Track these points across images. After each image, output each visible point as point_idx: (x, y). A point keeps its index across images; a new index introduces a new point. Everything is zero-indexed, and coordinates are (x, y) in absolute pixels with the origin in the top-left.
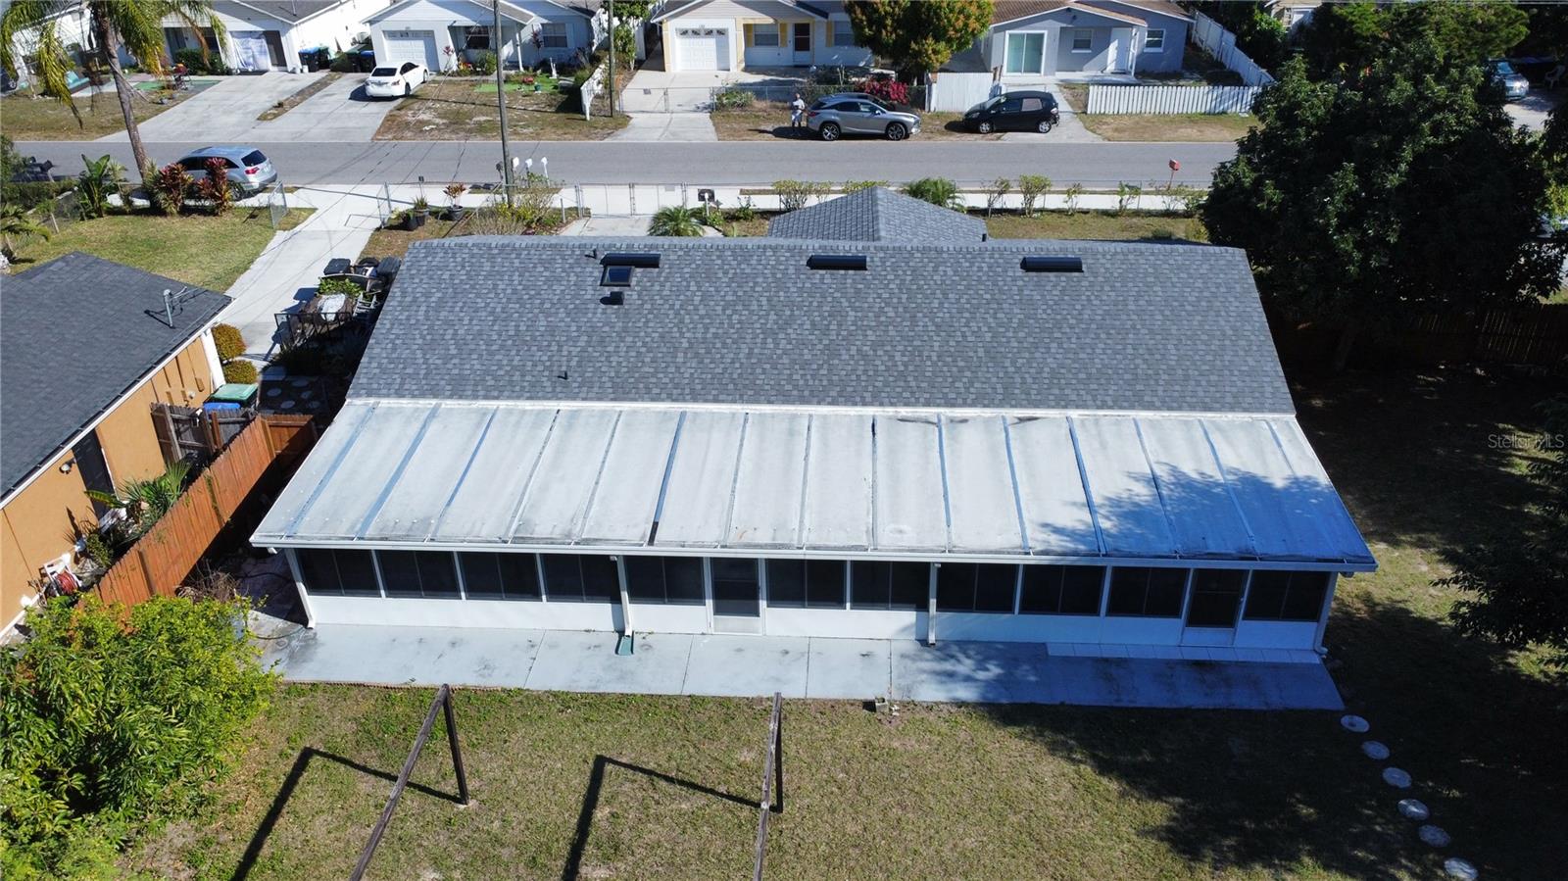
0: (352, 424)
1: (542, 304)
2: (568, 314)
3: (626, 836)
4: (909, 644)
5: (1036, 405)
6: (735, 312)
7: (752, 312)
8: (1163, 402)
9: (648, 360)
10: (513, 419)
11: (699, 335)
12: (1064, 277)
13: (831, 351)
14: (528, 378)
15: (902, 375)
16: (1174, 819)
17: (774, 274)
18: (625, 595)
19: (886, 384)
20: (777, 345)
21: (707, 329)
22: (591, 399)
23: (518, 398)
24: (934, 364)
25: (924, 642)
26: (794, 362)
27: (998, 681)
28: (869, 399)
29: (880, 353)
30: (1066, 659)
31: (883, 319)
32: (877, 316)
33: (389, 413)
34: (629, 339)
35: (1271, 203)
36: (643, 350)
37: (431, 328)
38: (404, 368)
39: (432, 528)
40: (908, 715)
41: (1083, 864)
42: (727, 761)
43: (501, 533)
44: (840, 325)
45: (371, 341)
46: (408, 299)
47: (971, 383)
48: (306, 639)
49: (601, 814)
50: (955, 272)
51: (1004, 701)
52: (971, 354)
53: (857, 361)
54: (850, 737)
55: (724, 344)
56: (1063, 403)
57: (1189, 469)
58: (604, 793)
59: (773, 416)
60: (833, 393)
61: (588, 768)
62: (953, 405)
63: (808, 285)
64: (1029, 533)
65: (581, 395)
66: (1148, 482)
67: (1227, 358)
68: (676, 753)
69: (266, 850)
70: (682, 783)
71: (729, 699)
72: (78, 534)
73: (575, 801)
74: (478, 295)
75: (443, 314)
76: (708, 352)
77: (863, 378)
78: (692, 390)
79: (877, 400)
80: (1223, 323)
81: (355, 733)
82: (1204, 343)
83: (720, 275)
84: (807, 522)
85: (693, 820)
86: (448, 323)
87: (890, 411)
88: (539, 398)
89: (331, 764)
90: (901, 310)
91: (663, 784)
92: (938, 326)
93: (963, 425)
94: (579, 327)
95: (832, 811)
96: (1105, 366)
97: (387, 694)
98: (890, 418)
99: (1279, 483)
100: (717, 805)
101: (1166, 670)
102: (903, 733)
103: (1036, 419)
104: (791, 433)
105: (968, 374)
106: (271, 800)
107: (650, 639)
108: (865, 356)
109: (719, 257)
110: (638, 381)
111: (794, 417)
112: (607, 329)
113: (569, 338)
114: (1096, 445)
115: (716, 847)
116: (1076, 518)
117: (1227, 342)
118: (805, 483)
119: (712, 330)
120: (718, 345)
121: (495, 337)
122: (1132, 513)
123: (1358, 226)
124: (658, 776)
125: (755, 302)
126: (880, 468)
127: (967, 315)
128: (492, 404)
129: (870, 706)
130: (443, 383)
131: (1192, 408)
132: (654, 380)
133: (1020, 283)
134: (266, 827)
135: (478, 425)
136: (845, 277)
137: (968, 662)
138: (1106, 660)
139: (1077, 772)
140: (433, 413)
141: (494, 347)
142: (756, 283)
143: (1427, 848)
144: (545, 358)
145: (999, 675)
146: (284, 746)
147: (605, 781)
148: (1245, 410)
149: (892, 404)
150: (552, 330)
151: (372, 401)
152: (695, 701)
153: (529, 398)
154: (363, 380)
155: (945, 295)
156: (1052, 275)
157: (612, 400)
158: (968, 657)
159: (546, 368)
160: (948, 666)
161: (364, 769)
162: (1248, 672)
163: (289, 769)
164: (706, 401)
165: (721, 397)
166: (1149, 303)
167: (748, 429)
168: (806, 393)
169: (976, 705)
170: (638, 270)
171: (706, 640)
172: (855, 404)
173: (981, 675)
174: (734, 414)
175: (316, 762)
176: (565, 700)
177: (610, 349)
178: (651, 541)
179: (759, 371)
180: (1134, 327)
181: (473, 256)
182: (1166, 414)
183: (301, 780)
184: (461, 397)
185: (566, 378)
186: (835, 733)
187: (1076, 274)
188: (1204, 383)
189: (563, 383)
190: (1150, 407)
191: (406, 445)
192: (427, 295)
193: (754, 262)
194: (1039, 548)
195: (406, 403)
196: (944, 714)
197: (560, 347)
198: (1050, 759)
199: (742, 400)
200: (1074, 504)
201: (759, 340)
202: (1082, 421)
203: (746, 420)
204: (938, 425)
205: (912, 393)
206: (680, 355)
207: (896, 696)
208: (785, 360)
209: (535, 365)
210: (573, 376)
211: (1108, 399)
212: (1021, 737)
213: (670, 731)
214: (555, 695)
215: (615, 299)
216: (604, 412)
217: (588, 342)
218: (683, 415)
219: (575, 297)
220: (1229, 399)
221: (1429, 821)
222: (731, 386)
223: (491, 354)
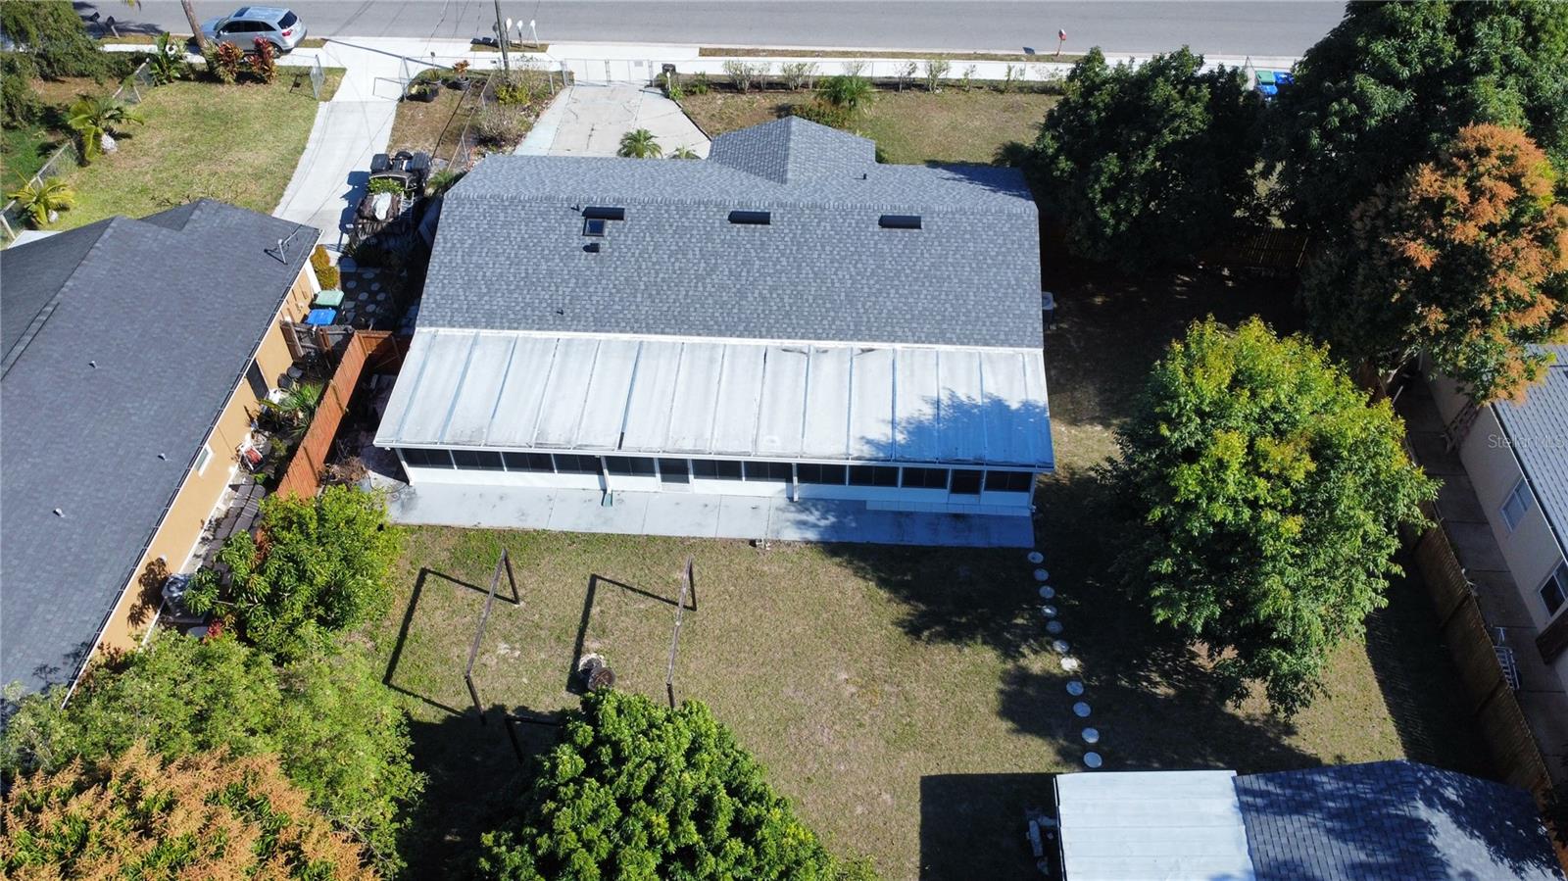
0: (422, 350)
1: (543, 250)
2: (561, 260)
3: (609, 624)
4: (782, 501)
5: (874, 339)
6: (677, 259)
7: (688, 260)
8: (958, 338)
9: (617, 299)
10: (529, 346)
11: (652, 280)
12: (908, 232)
13: (741, 294)
14: (537, 313)
15: (788, 315)
16: (913, 615)
17: (705, 227)
18: (606, 471)
19: (777, 322)
20: (705, 288)
21: (657, 273)
22: (580, 331)
23: (531, 329)
24: (810, 306)
25: (791, 499)
26: (716, 303)
27: (833, 526)
28: (764, 333)
29: (774, 296)
30: (877, 512)
31: (778, 267)
32: (775, 265)
33: (447, 338)
34: (604, 282)
35: (1063, 171)
36: (614, 291)
37: (467, 270)
38: (452, 303)
39: (485, 436)
40: (775, 550)
41: (857, 643)
42: (666, 578)
43: (527, 440)
44: (748, 272)
45: (427, 281)
46: (449, 245)
47: (834, 321)
48: (409, 493)
49: (595, 610)
50: (832, 227)
51: (834, 540)
52: (836, 297)
53: (758, 304)
54: (739, 564)
55: (669, 286)
56: (893, 338)
57: (962, 395)
58: (596, 598)
59: (700, 345)
60: (741, 328)
61: (587, 582)
62: (819, 339)
63: (728, 237)
64: (851, 443)
65: (574, 327)
66: (932, 404)
67: (1008, 303)
68: (638, 573)
69: (411, 631)
70: (640, 592)
71: (669, 537)
72: (252, 419)
73: (580, 602)
74: (497, 243)
75: (474, 258)
76: (658, 294)
77: (762, 316)
78: (647, 324)
79: (769, 334)
80: (1010, 274)
81: (450, 559)
82: (994, 291)
83: (667, 227)
84: (716, 433)
85: (646, 615)
86: (479, 266)
87: (777, 342)
88: (544, 329)
89: (438, 578)
90: (791, 259)
91: (630, 592)
92: (815, 274)
93: (824, 355)
94: (569, 271)
95: (724, 610)
96: (925, 309)
97: (464, 532)
98: (777, 348)
99: (1014, 405)
100: (661, 606)
101: (935, 520)
102: (771, 561)
103: (872, 350)
104: (712, 361)
105: (832, 314)
106: (408, 601)
107: (623, 495)
108: (764, 298)
109: (666, 211)
110: (611, 316)
111: (714, 346)
112: (588, 273)
113: (563, 280)
114: (908, 373)
115: (659, 630)
116: (881, 433)
117: (1010, 291)
118: (717, 403)
119: (661, 275)
120: (665, 288)
121: (512, 279)
122: (918, 430)
123: (1114, 201)
124: (627, 588)
125: (691, 252)
126: (766, 391)
127: (836, 265)
128: (513, 333)
129: (753, 543)
130: (479, 316)
131: (977, 343)
132: (621, 316)
133: (876, 238)
134: (408, 617)
135: (506, 351)
136: (754, 231)
137: (817, 513)
138: (900, 513)
139: (867, 587)
140: (476, 338)
141: (512, 287)
142: (692, 235)
143: (1048, 634)
144: (547, 297)
145: (833, 523)
146: (408, 567)
147: (597, 591)
148: (1011, 346)
149: (779, 337)
150: (551, 273)
151: (433, 329)
152: (651, 539)
153: (539, 329)
154: (425, 313)
155: (823, 247)
156: (899, 231)
157: (595, 331)
158: (817, 510)
159: (549, 305)
160: (804, 517)
161: (458, 582)
162: (986, 521)
163: (415, 582)
164: (656, 333)
165: (667, 330)
166: (963, 257)
167: (683, 357)
168: (723, 328)
169: (816, 543)
170: (610, 222)
171: (657, 496)
172: (755, 337)
173: (823, 523)
174: (674, 344)
175: (429, 577)
176: (571, 537)
177: (592, 290)
178: (620, 447)
179: (692, 309)
180: (949, 276)
181: (491, 207)
182: (959, 347)
183: (423, 589)
184: (492, 328)
185: (562, 313)
186: (731, 561)
187: (916, 230)
188: (988, 324)
189: (560, 317)
190: (949, 342)
191: (460, 369)
192: (462, 242)
193: (691, 216)
194: (856, 455)
195: (457, 332)
196: (797, 549)
197: (557, 287)
198: (853, 578)
199: (680, 332)
200: (883, 421)
201: (692, 284)
202: (903, 352)
203: (682, 350)
204: (807, 354)
205: (794, 329)
206: (639, 295)
207: (769, 537)
208: (710, 301)
209: (540, 303)
210: (567, 311)
211: (923, 335)
212: (839, 565)
213: (634, 558)
214: (566, 534)
215: (592, 248)
216: (588, 341)
217: (576, 283)
218: (641, 343)
219: (565, 245)
220: (1002, 337)
221: (1055, 618)
222: (673, 322)
223: (511, 292)
